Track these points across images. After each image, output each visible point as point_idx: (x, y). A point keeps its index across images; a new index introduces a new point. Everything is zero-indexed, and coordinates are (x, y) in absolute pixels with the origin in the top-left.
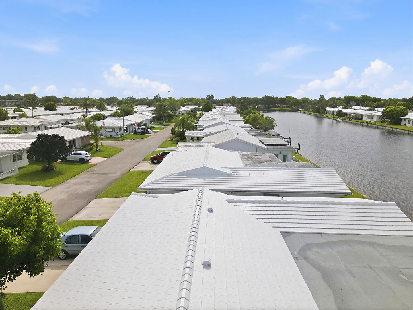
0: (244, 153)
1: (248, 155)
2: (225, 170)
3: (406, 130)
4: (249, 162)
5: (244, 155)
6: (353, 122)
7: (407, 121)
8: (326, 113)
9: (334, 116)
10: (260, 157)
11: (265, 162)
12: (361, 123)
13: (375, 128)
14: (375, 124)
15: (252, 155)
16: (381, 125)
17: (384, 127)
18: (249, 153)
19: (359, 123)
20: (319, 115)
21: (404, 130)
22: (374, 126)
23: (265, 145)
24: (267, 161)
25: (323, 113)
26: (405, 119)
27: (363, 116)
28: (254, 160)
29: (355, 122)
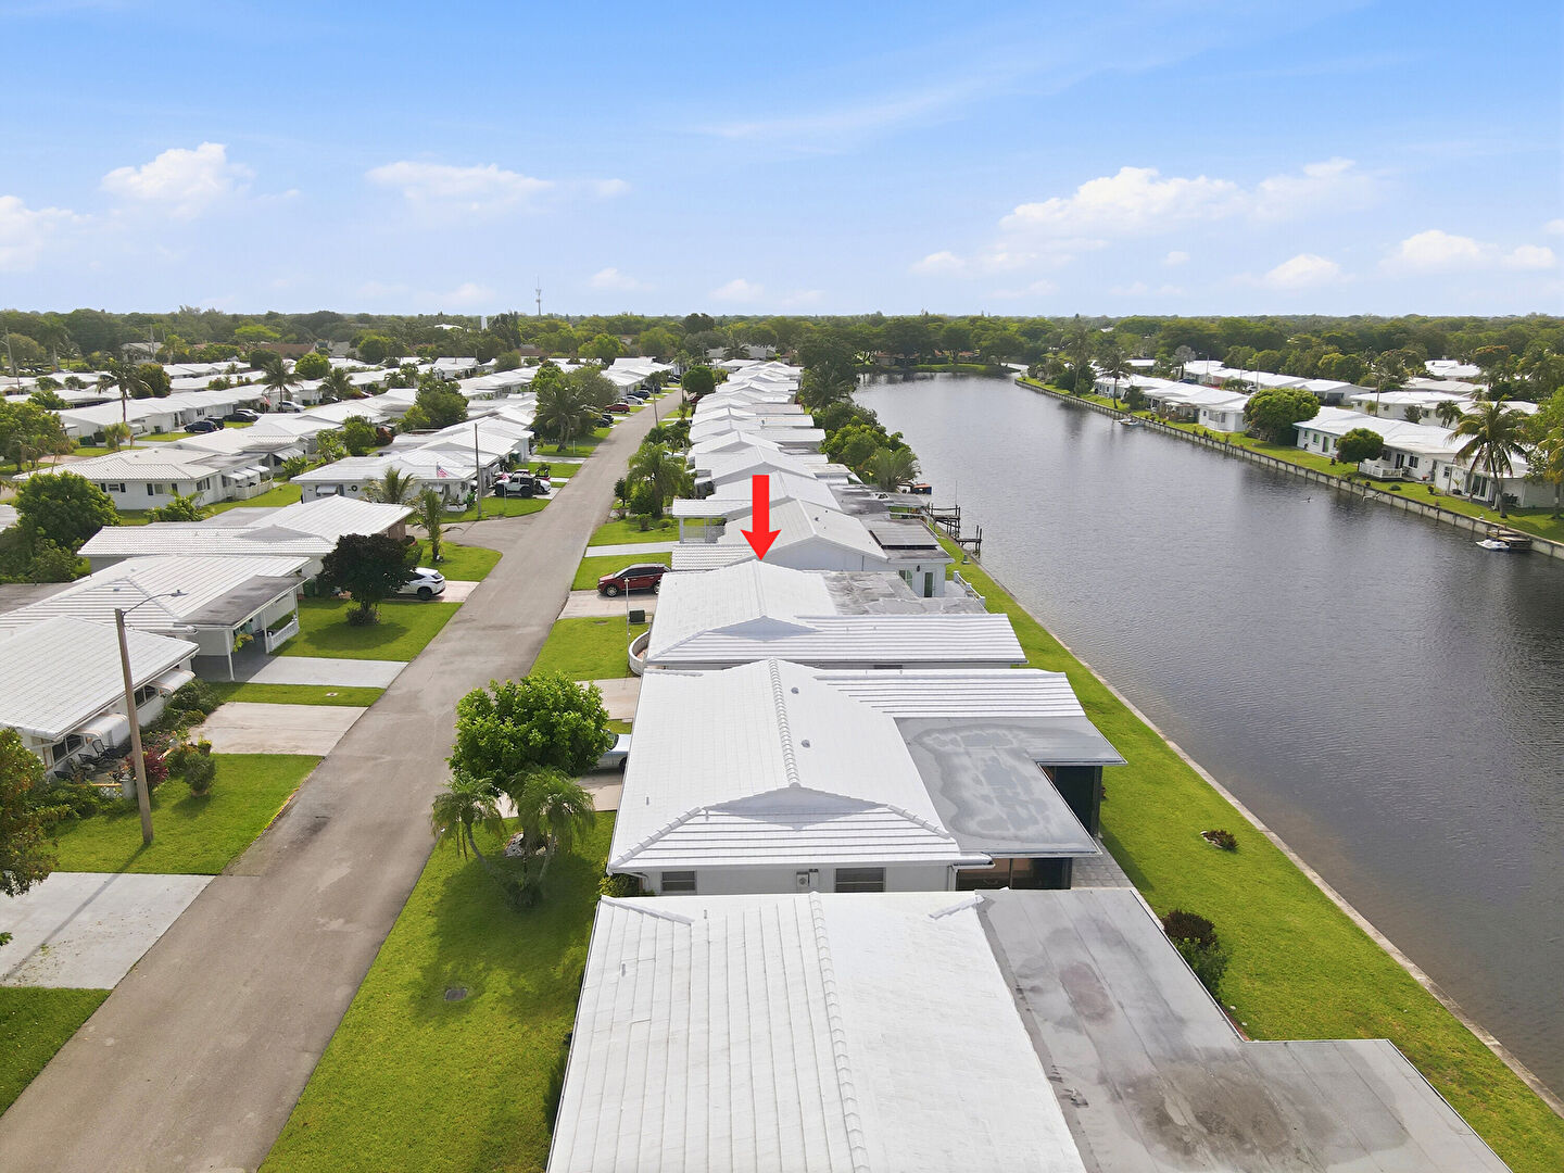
0: (834, 574)
1: (844, 579)
2: (802, 623)
3: (1300, 468)
4: (846, 599)
5: (835, 579)
6: (1168, 430)
7: (1311, 436)
8: (1096, 392)
9: (1116, 407)
10: (869, 584)
11: (881, 599)
12: (1191, 437)
13: (1227, 455)
14: (1227, 441)
15: (852, 578)
16: (1242, 448)
17: (1248, 455)
18: (846, 574)
19: (1185, 435)
20: (1074, 399)
21: (1296, 467)
22: (1223, 447)
23: (883, 547)
24: (884, 596)
25: (1087, 391)
26: (1307, 431)
27: (1199, 410)
28: (856, 593)
29: (1173, 431)
